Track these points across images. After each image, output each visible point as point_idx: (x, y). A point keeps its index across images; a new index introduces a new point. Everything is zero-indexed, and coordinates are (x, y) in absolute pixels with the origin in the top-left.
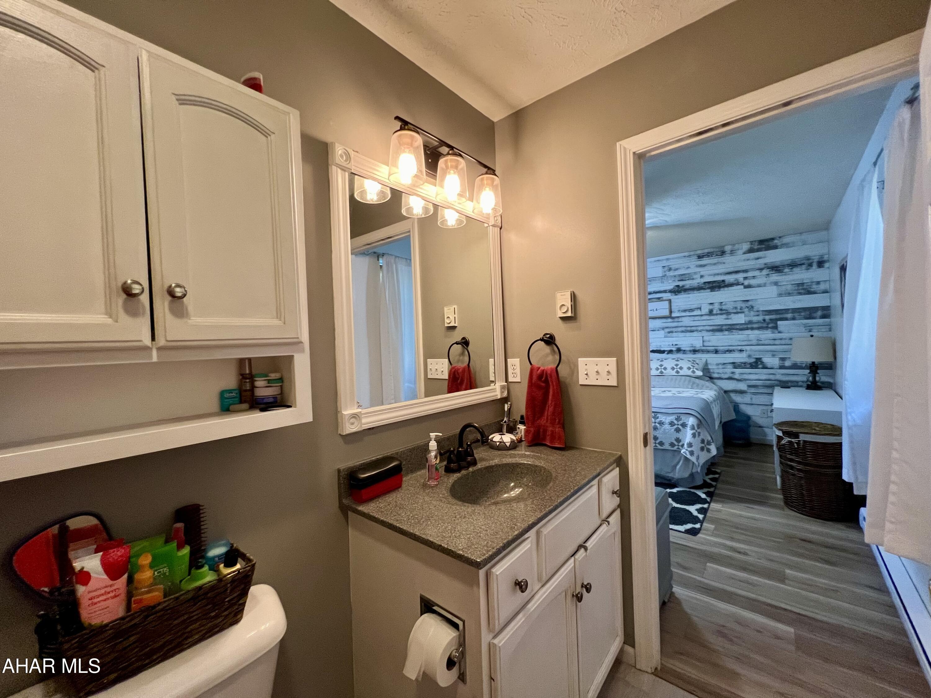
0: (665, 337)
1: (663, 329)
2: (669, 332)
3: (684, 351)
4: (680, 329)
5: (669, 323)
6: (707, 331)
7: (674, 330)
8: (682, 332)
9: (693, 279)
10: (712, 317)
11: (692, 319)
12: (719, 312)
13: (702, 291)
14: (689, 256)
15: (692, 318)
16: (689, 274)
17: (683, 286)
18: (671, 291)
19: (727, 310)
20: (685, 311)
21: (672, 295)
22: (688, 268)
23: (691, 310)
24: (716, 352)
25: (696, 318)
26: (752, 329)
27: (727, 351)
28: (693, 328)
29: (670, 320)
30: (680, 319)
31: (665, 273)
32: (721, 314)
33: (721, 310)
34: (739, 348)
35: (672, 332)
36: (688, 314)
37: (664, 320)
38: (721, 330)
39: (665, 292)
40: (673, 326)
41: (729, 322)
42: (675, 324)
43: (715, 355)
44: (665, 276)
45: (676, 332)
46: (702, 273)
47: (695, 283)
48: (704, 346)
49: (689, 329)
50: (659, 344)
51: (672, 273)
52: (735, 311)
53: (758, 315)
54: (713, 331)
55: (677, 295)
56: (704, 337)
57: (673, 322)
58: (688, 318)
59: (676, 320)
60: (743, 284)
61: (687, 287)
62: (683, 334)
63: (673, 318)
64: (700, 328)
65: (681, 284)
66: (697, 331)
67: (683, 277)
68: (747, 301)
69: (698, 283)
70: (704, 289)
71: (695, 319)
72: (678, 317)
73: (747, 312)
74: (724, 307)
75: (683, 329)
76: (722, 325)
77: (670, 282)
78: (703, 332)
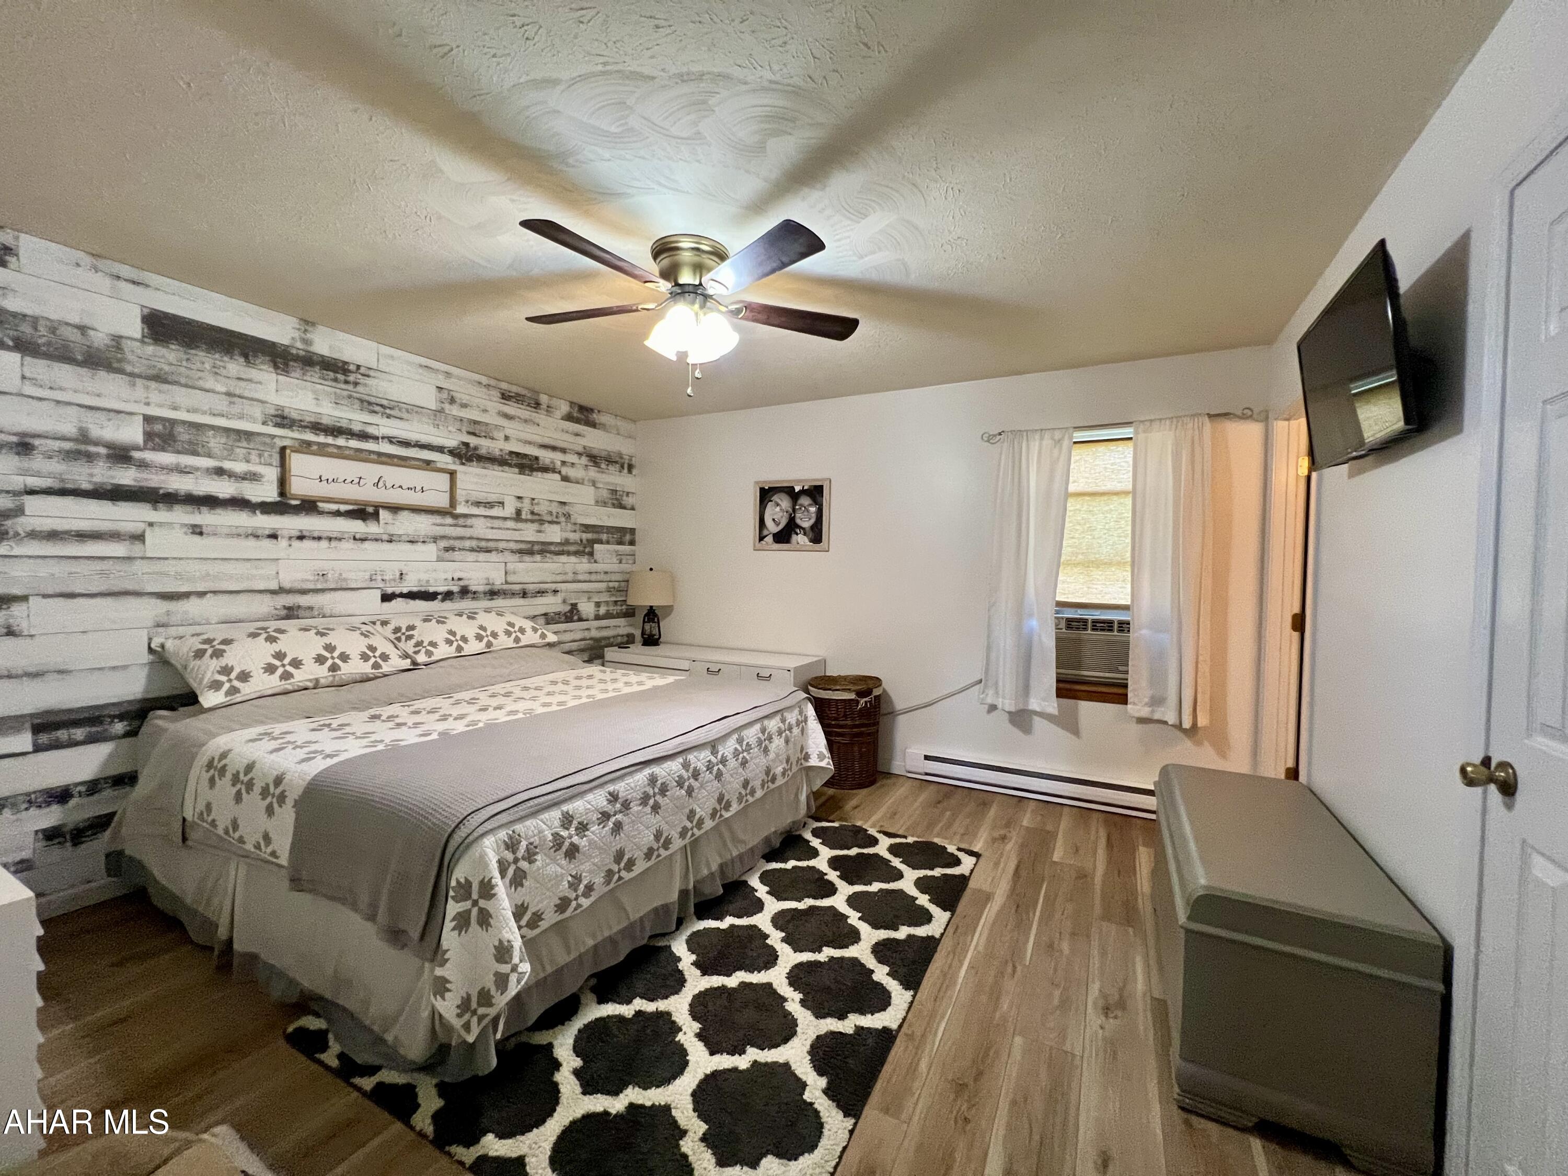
0: (440, 559)
1: (435, 539)
2: (447, 549)
3: (475, 593)
4: (468, 544)
5: (447, 527)
6: (513, 552)
7: (457, 544)
8: (472, 550)
9: (493, 439)
10: (520, 525)
11: (489, 525)
12: (529, 517)
13: (506, 468)
14: (488, 386)
15: (489, 523)
16: (487, 424)
17: (476, 448)
18: (452, 452)
19: (539, 515)
20: (478, 504)
21: (454, 463)
22: (485, 411)
23: (490, 505)
24: (524, 594)
25: (497, 523)
26: (569, 553)
27: (539, 592)
28: (491, 545)
29: (449, 520)
30: (469, 522)
31: (443, 405)
32: (532, 521)
33: (532, 513)
34: (554, 586)
35: (453, 549)
36: (481, 511)
37: (438, 519)
38: (530, 552)
39: (440, 449)
40: (454, 535)
41: (542, 538)
42: (459, 531)
43: (521, 601)
44: (441, 411)
45: (460, 549)
46: (508, 432)
47: (495, 446)
48: (507, 583)
49: (483, 544)
50: (424, 577)
51: (455, 410)
52: (550, 519)
53: (575, 531)
54: (521, 552)
55: (463, 464)
56: (508, 564)
57: (455, 525)
58: (482, 519)
59: (461, 521)
60: (560, 472)
61: (483, 452)
62: (472, 556)
63: (456, 517)
64: (502, 545)
65: (473, 441)
66: (497, 550)
67: (477, 429)
68: (564, 503)
69: (501, 450)
70: (510, 465)
71: (494, 526)
72: (466, 516)
73: (563, 524)
74: (536, 509)
75: (474, 544)
76: (533, 543)
77: (450, 428)
78: (506, 553)
